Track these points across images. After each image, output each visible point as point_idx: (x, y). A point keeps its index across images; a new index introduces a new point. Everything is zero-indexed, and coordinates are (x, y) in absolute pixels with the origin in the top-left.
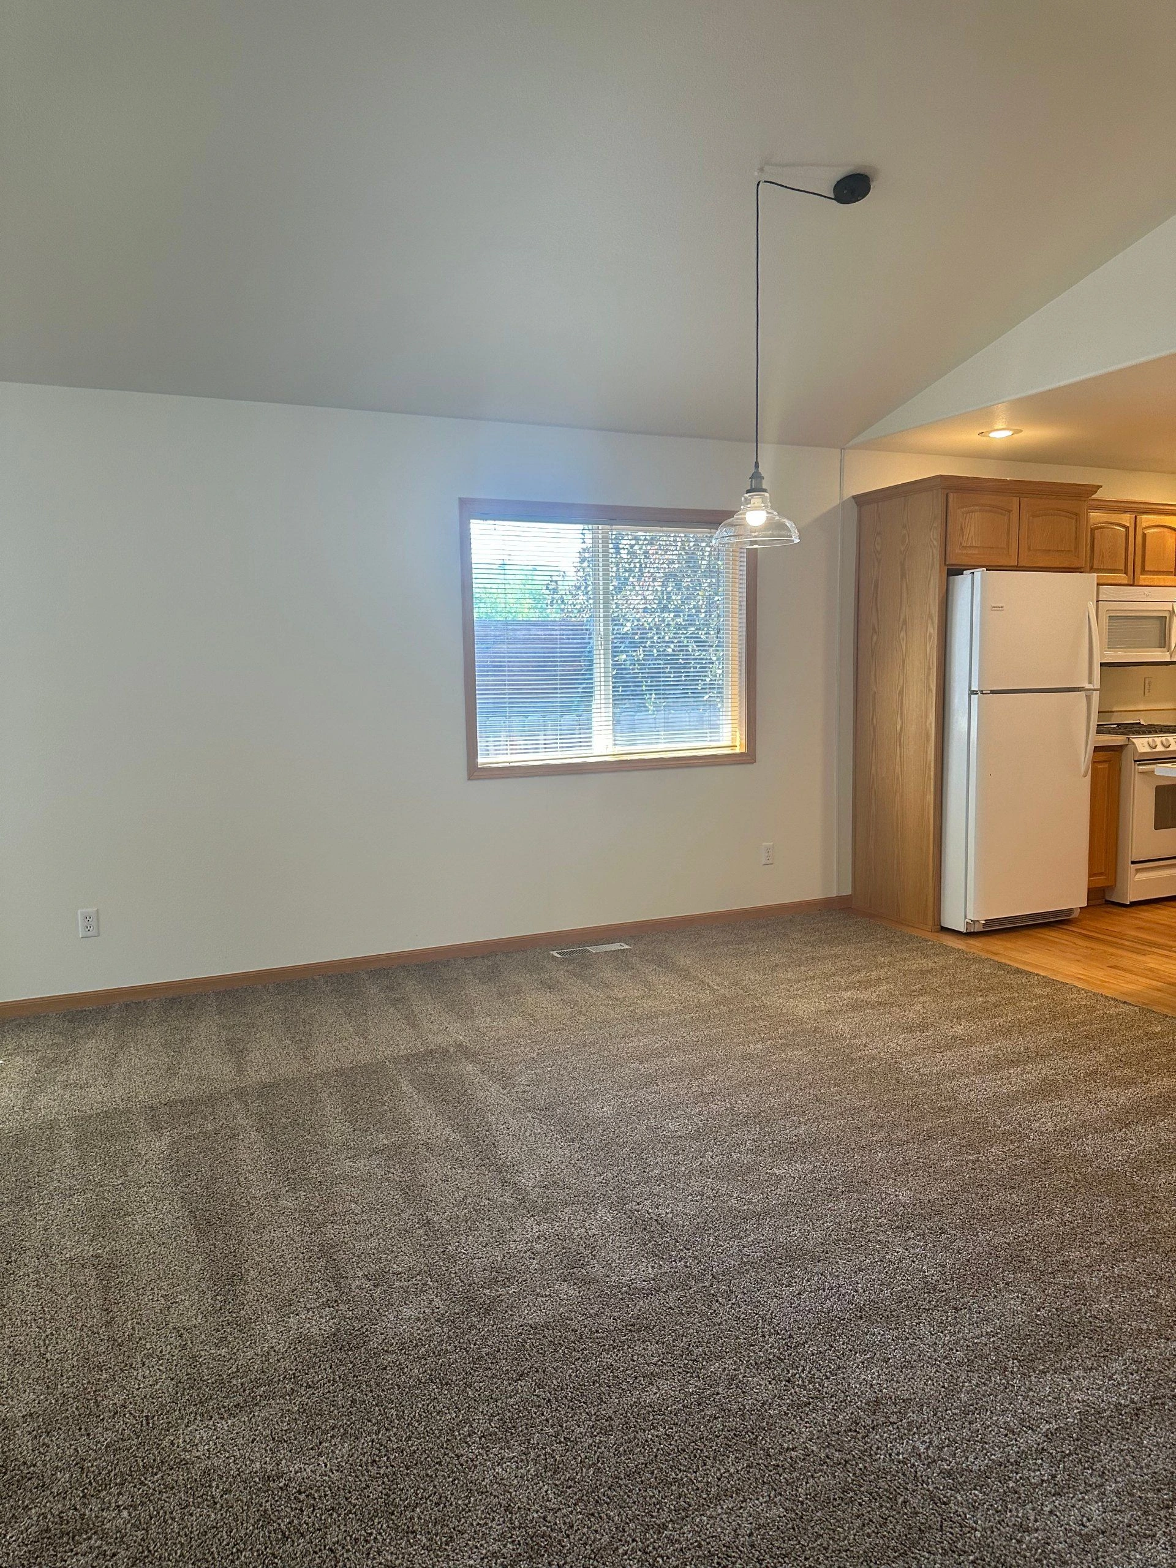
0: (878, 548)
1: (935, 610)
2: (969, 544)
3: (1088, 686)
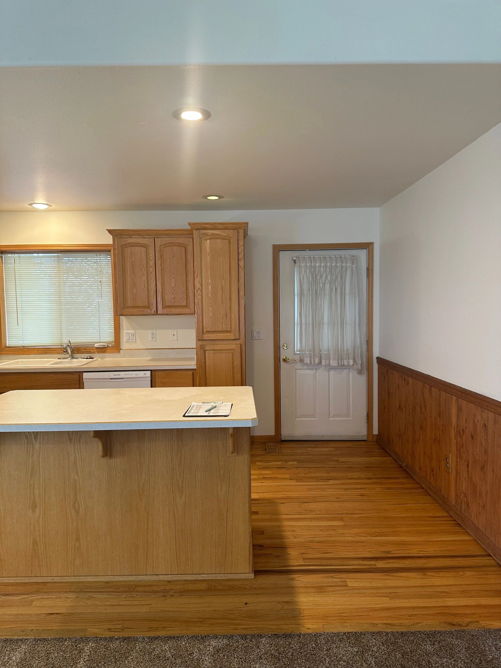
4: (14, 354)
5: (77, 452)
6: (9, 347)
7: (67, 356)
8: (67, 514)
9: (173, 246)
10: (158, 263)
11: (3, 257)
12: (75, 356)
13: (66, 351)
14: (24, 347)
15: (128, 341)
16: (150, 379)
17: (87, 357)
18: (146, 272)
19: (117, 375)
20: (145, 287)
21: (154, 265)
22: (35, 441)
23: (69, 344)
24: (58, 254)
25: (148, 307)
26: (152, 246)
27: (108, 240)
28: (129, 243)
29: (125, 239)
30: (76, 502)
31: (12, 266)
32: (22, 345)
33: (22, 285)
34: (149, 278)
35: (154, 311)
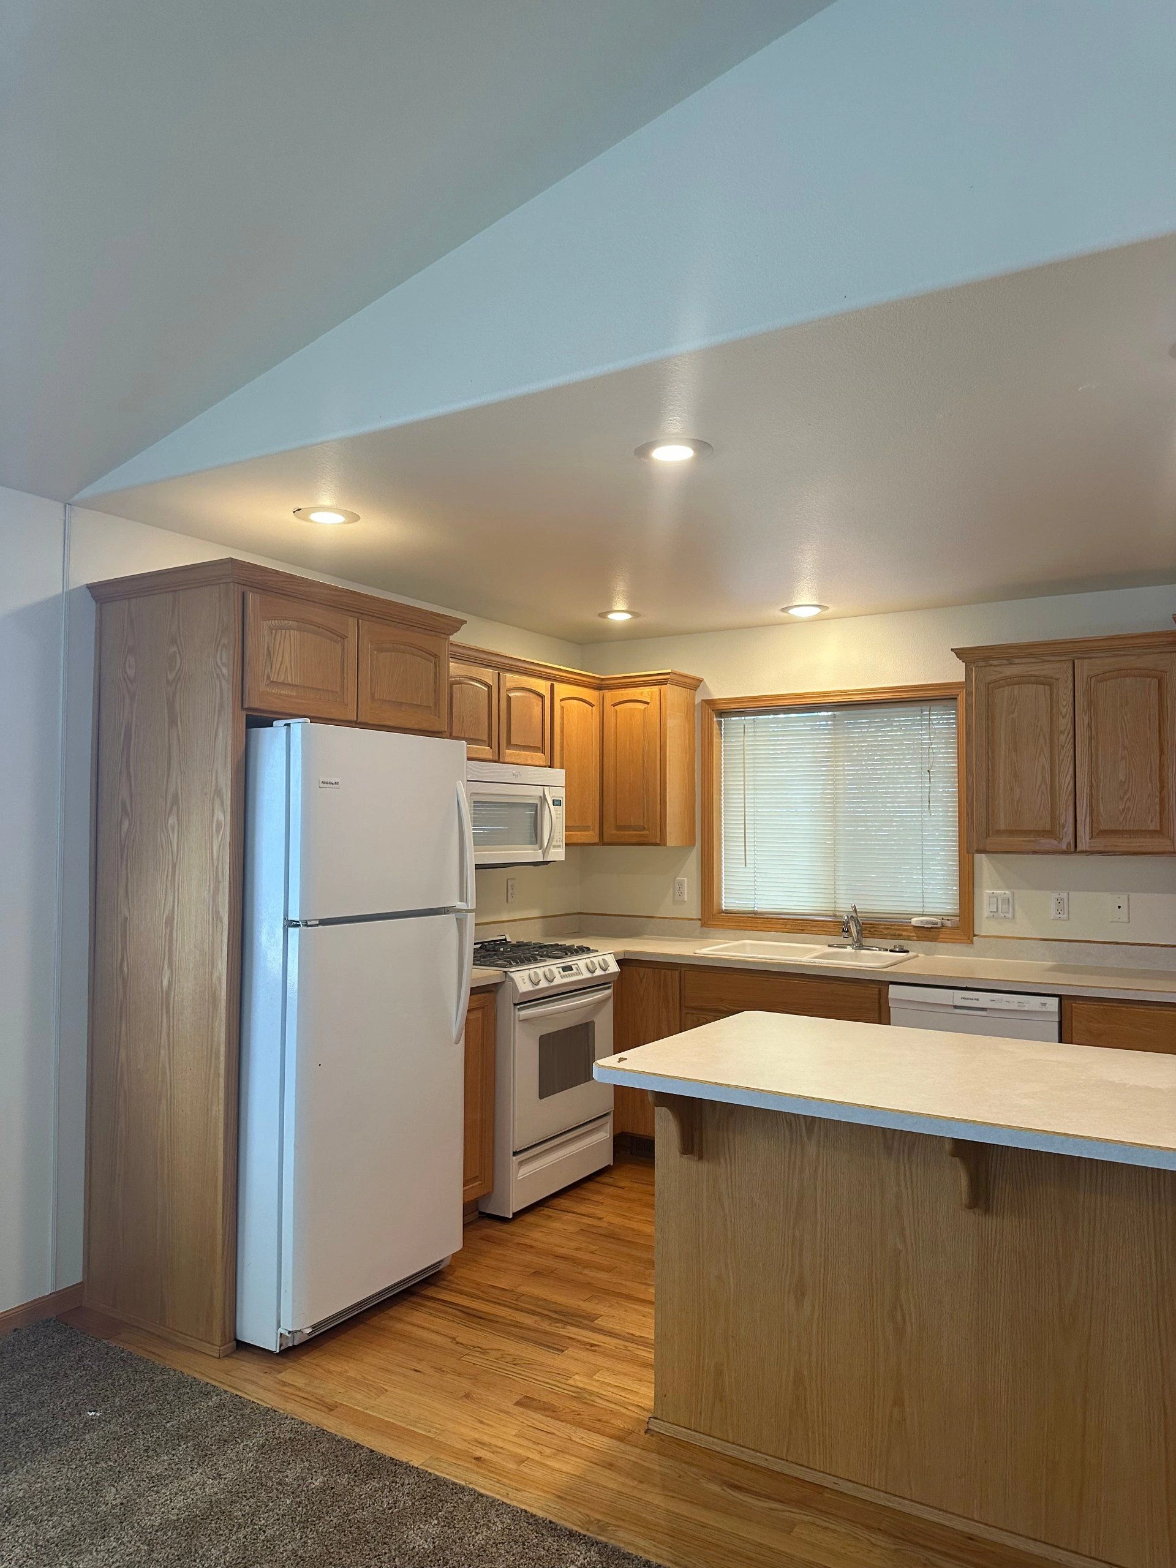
0: (131, 672)
1: (225, 780)
2: (281, 679)
3: (460, 905)
4: (738, 927)
5: (902, 1183)
6: (727, 912)
7: (850, 941)
8: (875, 1332)
9: (1124, 677)
10: (1082, 720)
11: (723, 723)
12: (867, 942)
13: (848, 931)
14: (755, 914)
15: (994, 915)
16: (1057, 1020)
17: (892, 948)
18: (1048, 745)
19: (970, 999)
20: (1045, 784)
21: (1070, 726)
22: (808, 1139)
23: (854, 915)
24: (836, 713)
25: (1051, 833)
26: (1066, 682)
27: (955, 672)
28: (1006, 678)
29: (998, 669)
30: (898, 1306)
31: (740, 741)
32: (753, 909)
33: (757, 780)
34: (1057, 761)
35: (1069, 844)
